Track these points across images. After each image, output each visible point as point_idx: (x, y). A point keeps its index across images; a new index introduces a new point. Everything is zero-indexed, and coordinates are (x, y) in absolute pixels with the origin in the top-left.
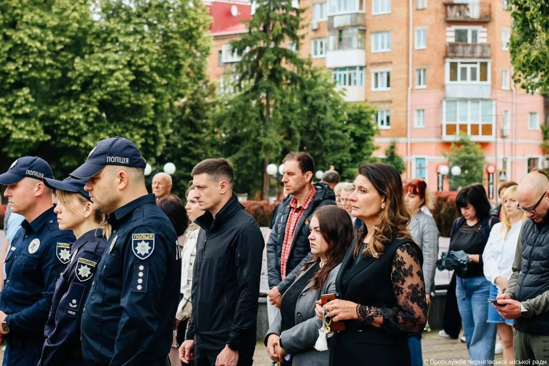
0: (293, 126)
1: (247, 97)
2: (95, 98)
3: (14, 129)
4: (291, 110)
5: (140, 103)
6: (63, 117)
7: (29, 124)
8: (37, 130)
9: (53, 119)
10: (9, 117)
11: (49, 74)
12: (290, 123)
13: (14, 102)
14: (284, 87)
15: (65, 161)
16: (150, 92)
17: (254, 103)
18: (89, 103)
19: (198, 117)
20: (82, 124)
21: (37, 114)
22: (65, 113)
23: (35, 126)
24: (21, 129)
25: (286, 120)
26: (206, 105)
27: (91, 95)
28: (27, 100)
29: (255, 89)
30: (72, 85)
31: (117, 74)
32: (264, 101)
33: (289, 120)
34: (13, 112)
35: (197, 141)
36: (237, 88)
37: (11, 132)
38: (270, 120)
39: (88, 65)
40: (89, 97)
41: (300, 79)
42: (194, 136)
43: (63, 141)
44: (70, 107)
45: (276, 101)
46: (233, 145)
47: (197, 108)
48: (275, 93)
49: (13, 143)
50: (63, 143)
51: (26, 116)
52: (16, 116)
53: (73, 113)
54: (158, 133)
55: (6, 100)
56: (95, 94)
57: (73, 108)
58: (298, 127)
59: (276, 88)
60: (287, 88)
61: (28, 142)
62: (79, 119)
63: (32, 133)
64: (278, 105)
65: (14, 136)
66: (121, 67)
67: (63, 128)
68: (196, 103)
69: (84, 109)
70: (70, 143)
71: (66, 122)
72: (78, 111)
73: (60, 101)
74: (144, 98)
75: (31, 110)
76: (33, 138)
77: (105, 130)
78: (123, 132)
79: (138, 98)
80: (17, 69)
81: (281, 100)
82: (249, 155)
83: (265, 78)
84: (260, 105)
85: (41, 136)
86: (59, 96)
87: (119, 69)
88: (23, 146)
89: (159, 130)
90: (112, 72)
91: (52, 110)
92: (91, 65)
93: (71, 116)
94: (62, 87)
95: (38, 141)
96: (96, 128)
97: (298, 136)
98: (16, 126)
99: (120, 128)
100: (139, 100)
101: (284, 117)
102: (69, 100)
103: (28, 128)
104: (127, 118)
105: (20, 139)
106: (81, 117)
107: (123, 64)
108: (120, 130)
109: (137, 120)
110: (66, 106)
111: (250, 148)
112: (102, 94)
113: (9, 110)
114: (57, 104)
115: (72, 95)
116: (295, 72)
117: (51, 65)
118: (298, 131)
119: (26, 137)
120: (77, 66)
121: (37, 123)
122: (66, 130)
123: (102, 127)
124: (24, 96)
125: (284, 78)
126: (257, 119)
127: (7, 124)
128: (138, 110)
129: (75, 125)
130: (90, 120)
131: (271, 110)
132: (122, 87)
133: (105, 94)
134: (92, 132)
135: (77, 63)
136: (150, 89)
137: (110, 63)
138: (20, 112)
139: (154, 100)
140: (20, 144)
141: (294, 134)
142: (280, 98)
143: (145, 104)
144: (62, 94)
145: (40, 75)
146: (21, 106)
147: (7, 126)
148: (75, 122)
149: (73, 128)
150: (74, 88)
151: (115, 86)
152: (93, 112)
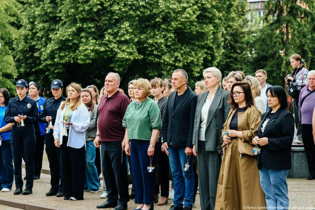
0: (306, 48)
1: (273, 27)
2: (172, 27)
3: (119, 51)
4: (305, 36)
5: (203, 31)
6: (150, 41)
7: (128, 48)
8: (133, 52)
9: (143, 43)
10: (115, 43)
11: (141, 12)
12: (304, 45)
13: (118, 32)
14: (299, 20)
15: (149, 73)
16: (211, 23)
17: (278, 32)
18: (168, 31)
19: (236, 41)
20: (163, 46)
21: (134, 40)
22: (151, 39)
23: (133, 49)
24: (123, 51)
25: (301, 44)
26: (242, 33)
27: (169, 25)
28: (127, 30)
29: (278, 21)
30: (156, 18)
31: (189, 10)
32: (285, 30)
33: (304, 43)
34: (118, 39)
35: (236, 59)
36: (265, 21)
37: (117, 53)
38: (289, 43)
39: (168, 5)
40: (167, 27)
41: (310, 13)
42: (234, 55)
43: (150, 58)
44: (155, 35)
45: (294, 30)
46: (261, 62)
47: (236, 36)
48: (293, 24)
49: (117, 61)
50: (150, 60)
51: (126, 42)
52: (120, 42)
53: (157, 39)
54: (214, 52)
55: (113, 31)
56: (172, 24)
57: (157, 35)
58: (310, 48)
59: (294, 21)
60: (301, 21)
61: (127, 60)
62: (161, 43)
63: (131, 54)
64: (296, 33)
65: (119, 56)
66: (191, 5)
67: (150, 49)
68: (236, 32)
69: (165, 36)
70: (155, 60)
71: (152, 45)
72: (160, 37)
73: (148, 31)
74: (206, 27)
75: (130, 37)
76: (132, 58)
77: (178, 50)
78: (190, 52)
79: (202, 27)
80: (120, 9)
81: (298, 29)
82: (275, 68)
83: (285, 14)
84: (282, 33)
85: (136, 56)
86: (147, 27)
87: (190, 7)
88: (124, 63)
89: (215, 50)
90: (185, 8)
91: (142, 37)
92: (170, 5)
93: (156, 41)
94: (149, 21)
95: (134, 59)
96: (172, 50)
97: (310, 55)
98: (120, 49)
99: (189, 48)
100: (202, 29)
101: (300, 42)
102: (154, 30)
103: (128, 50)
104: (194, 42)
105: (123, 58)
106: (162, 41)
107: (192, 3)
108: (188, 50)
109: (200, 43)
110: (152, 34)
111: (275, 64)
112: (177, 23)
113: (115, 38)
114: (145, 33)
115: (156, 26)
116: (308, 9)
117: (143, 6)
118: (310, 51)
119: (127, 57)
120: (160, 5)
121: (134, 47)
122: (152, 51)
123: (177, 49)
124: (125, 28)
125: (299, 13)
126: (280, 43)
127: (114, 47)
128: (201, 36)
129: (158, 47)
130: (169, 44)
131: (290, 37)
132: (192, 19)
133: (179, 24)
134: (170, 52)
135: (160, 3)
136: (211, 21)
137: (183, 3)
138: (123, 39)
139: (213, 28)
140: (122, 61)
141: (307, 54)
142: (297, 27)
143: (207, 32)
144: (149, 26)
145: (136, 13)
146: (124, 34)
147: (114, 49)
148: (158, 45)
149: (157, 49)
150: (157, 20)
151: (186, 18)
152: (171, 37)
